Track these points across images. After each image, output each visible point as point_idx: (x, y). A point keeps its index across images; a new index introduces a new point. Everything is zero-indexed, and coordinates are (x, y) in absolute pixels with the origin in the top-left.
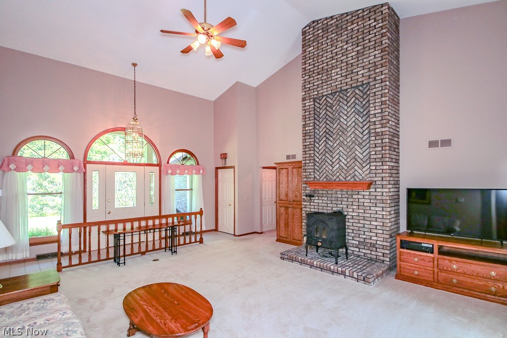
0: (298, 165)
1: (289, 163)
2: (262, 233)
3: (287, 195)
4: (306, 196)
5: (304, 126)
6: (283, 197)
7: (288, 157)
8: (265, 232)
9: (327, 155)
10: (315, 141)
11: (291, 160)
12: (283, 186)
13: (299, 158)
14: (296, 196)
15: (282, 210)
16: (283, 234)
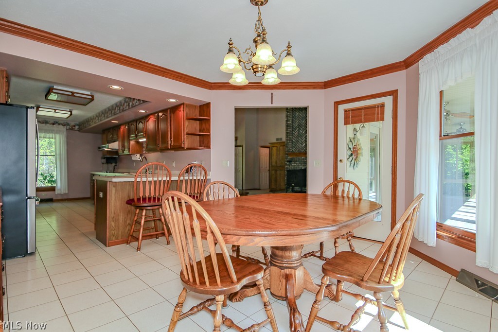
0: (284, 145)
1: (278, 143)
2: (259, 189)
3: (276, 163)
4: (288, 162)
5: (287, 121)
6: (274, 164)
7: (277, 139)
8: (262, 190)
9: (299, 138)
10: (293, 130)
11: (279, 141)
12: (274, 158)
13: (284, 139)
14: (282, 163)
15: (273, 172)
16: (273, 187)
